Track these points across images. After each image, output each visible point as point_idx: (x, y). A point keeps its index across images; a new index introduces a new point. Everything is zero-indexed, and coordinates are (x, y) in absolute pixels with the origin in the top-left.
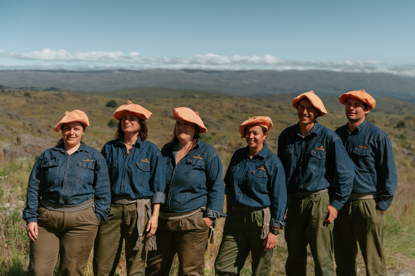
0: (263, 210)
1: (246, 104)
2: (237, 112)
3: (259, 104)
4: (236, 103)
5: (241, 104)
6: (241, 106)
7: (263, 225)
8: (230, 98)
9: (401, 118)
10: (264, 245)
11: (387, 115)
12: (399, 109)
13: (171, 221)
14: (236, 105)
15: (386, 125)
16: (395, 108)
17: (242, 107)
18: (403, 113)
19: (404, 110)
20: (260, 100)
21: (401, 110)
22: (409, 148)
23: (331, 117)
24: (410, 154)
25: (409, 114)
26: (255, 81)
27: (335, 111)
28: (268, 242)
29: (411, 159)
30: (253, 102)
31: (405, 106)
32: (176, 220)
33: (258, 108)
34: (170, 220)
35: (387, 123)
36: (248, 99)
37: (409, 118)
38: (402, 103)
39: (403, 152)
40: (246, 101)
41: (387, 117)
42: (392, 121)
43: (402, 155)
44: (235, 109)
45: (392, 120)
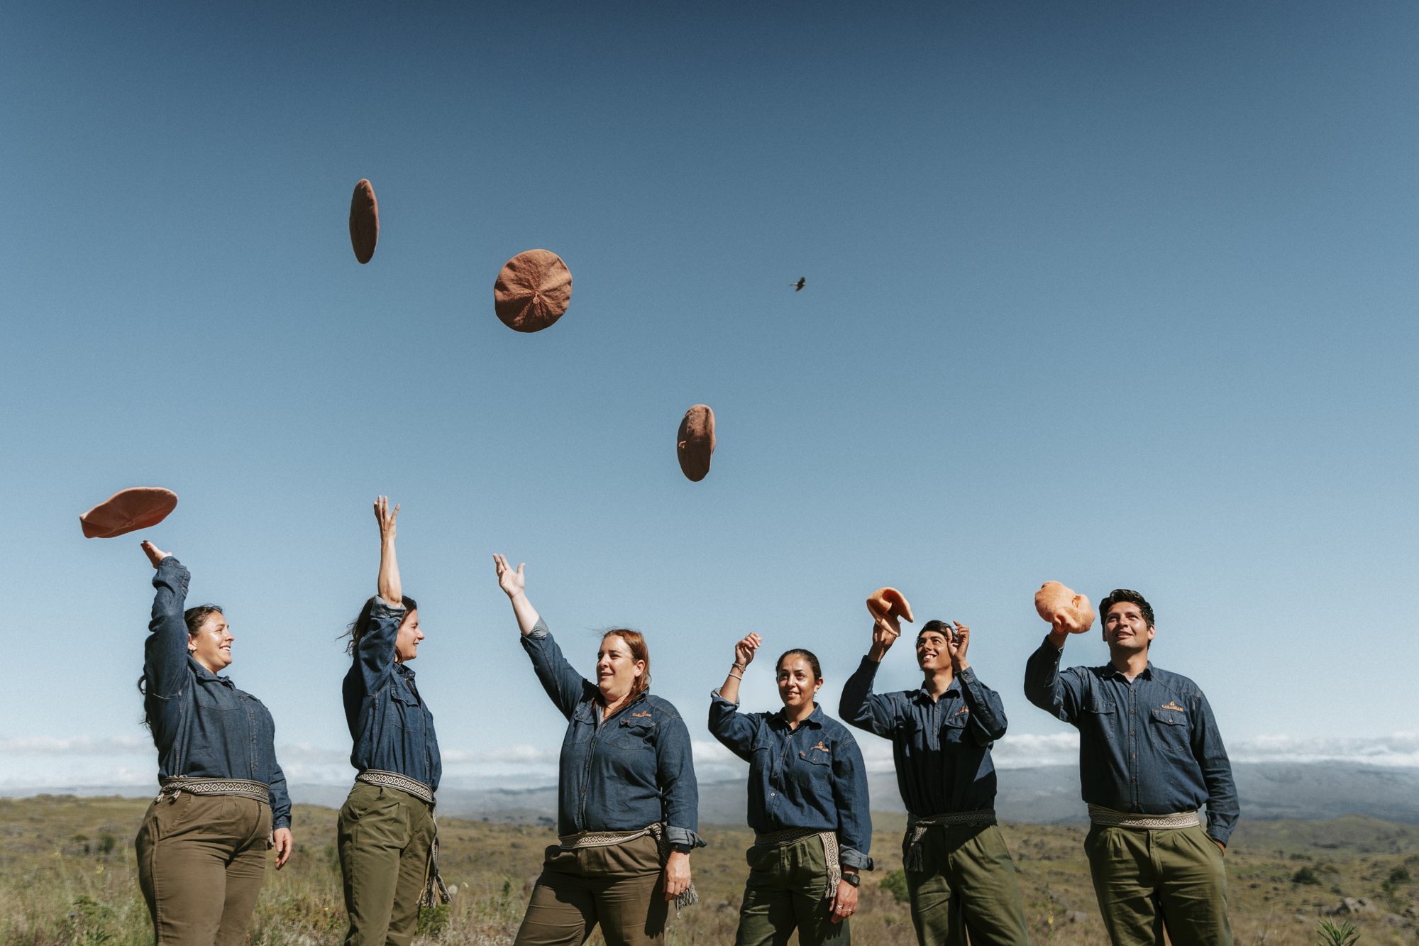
0: (820, 837)
1: (1046, 839)
2: (1029, 859)
3: (1074, 840)
4: (1025, 838)
5: (1035, 839)
6: (1036, 845)
7: (827, 870)
8: (1012, 827)
9: (1396, 861)
10: (831, 909)
11: (1365, 855)
12: (1388, 840)
13: (584, 850)
14: (1026, 842)
15: (1363, 878)
16: (1378, 839)
17: (1040, 846)
18: (1399, 851)
19: (1402, 843)
20: (1075, 830)
21: (1393, 843)
22: (1409, 912)
23: (1236, 864)
24: (1407, 926)
25: (1413, 851)
26: (1059, 788)
27: (1244, 850)
28: (839, 901)
29: (1411, 934)
30: (1061, 835)
31: (1402, 833)
32: (595, 848)
33: (1073, 849)
34: (583, 848)
35: (1367, 874)
36: (1049, 828)
37: (1413, 860)
38: (1393, 827)
39: (1391, 921)
40: (1045, 834)
41: (1364, 860)
42: (1377, 870)
43: (1390, 928)
44: (1023, 851)
45: (1375, 865)
